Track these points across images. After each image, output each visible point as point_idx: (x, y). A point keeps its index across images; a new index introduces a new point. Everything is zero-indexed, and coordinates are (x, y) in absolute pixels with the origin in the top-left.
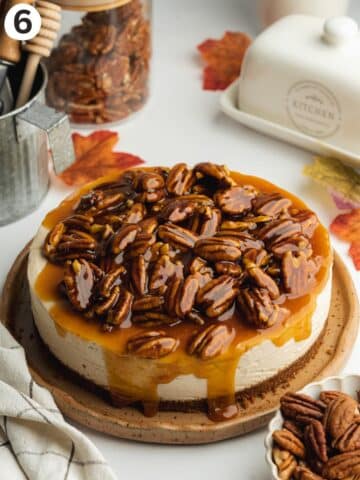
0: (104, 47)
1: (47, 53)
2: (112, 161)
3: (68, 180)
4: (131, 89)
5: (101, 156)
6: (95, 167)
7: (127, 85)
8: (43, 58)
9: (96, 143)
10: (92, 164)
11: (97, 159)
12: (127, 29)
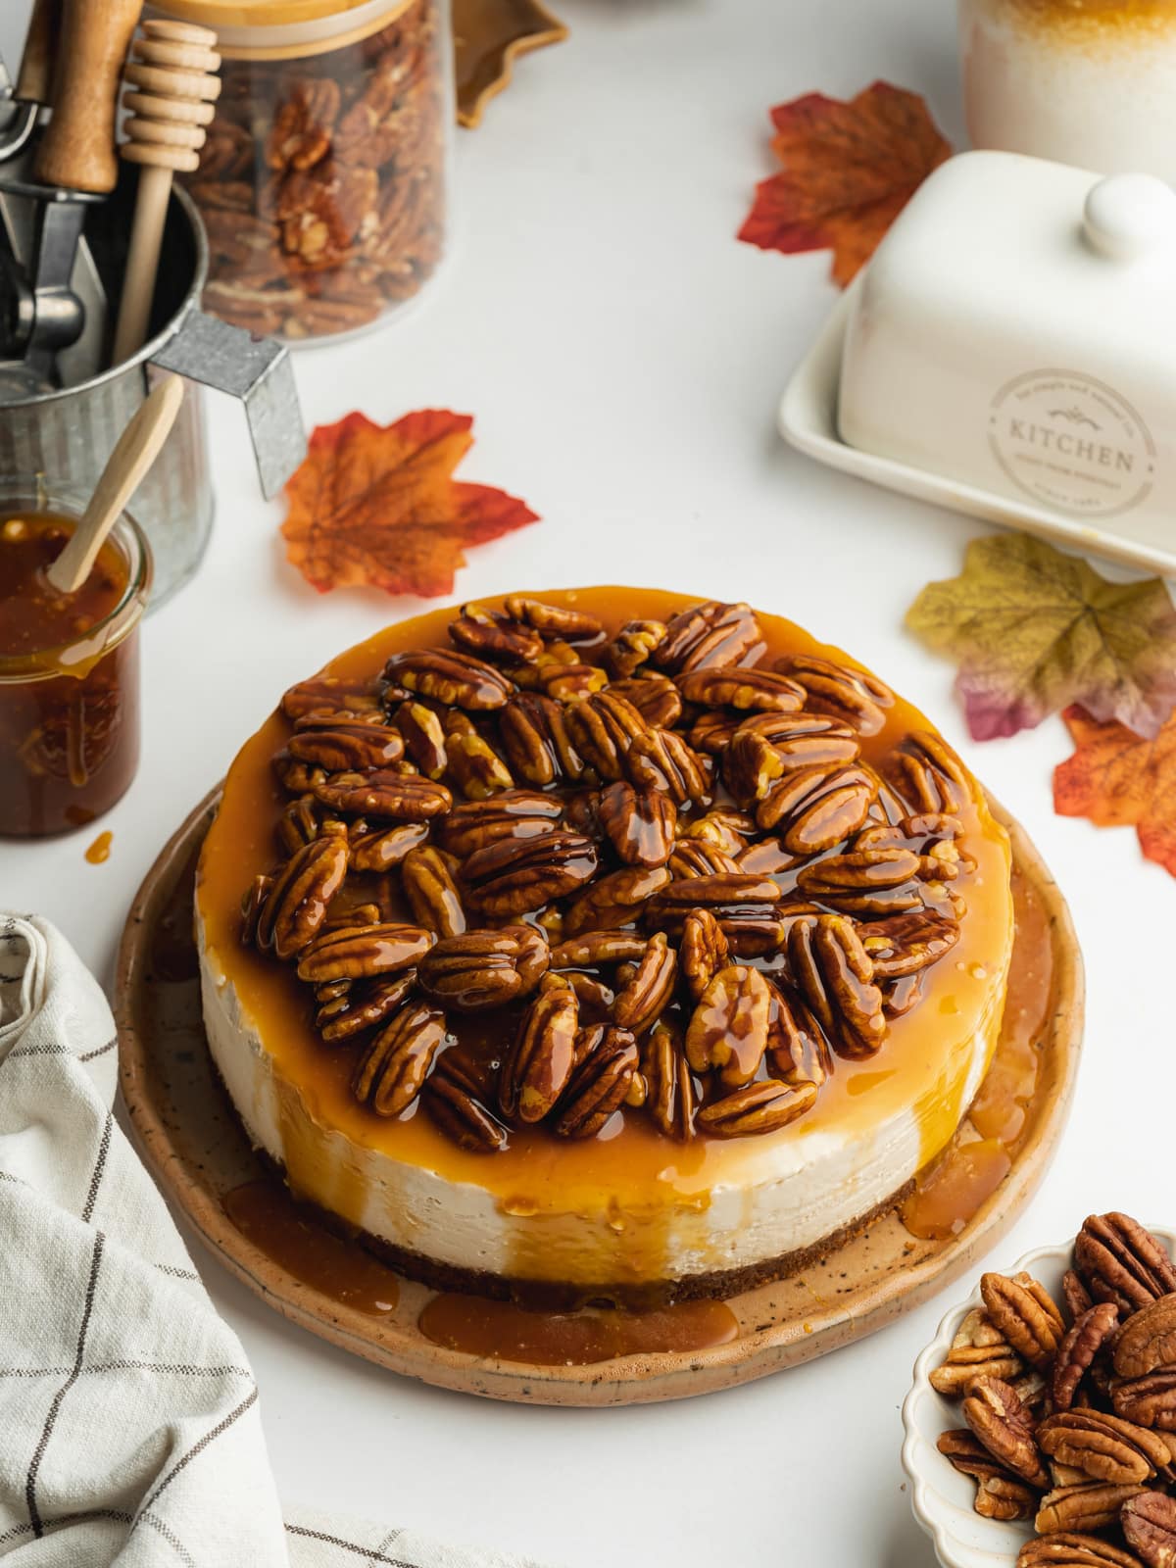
0: (303, 152)
1: (190, 162)
2: (447, 512)
3: (321, 572)
4: (383, 251)
5: (422, 492)
6: (402, 527)
7: (373, 241)
8: (179, 176)
9: (410, 448)
10: (393, 516)
11: (406, 504)
12: (373, 96)
